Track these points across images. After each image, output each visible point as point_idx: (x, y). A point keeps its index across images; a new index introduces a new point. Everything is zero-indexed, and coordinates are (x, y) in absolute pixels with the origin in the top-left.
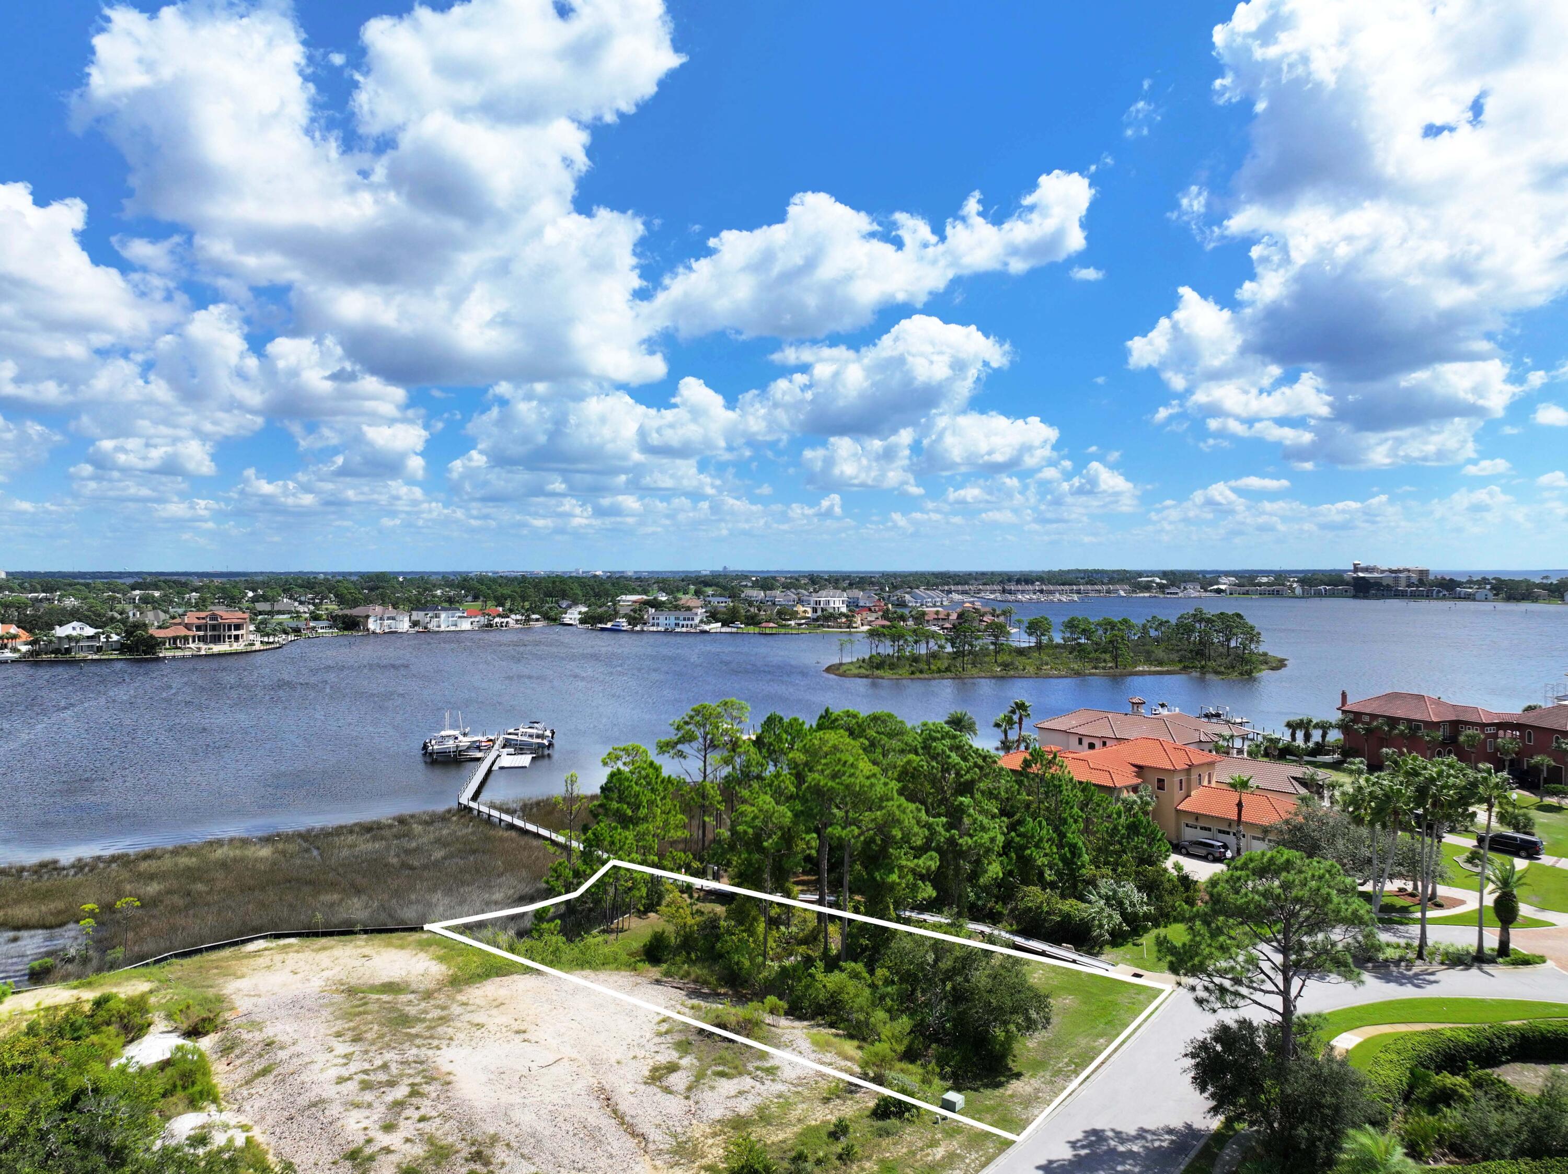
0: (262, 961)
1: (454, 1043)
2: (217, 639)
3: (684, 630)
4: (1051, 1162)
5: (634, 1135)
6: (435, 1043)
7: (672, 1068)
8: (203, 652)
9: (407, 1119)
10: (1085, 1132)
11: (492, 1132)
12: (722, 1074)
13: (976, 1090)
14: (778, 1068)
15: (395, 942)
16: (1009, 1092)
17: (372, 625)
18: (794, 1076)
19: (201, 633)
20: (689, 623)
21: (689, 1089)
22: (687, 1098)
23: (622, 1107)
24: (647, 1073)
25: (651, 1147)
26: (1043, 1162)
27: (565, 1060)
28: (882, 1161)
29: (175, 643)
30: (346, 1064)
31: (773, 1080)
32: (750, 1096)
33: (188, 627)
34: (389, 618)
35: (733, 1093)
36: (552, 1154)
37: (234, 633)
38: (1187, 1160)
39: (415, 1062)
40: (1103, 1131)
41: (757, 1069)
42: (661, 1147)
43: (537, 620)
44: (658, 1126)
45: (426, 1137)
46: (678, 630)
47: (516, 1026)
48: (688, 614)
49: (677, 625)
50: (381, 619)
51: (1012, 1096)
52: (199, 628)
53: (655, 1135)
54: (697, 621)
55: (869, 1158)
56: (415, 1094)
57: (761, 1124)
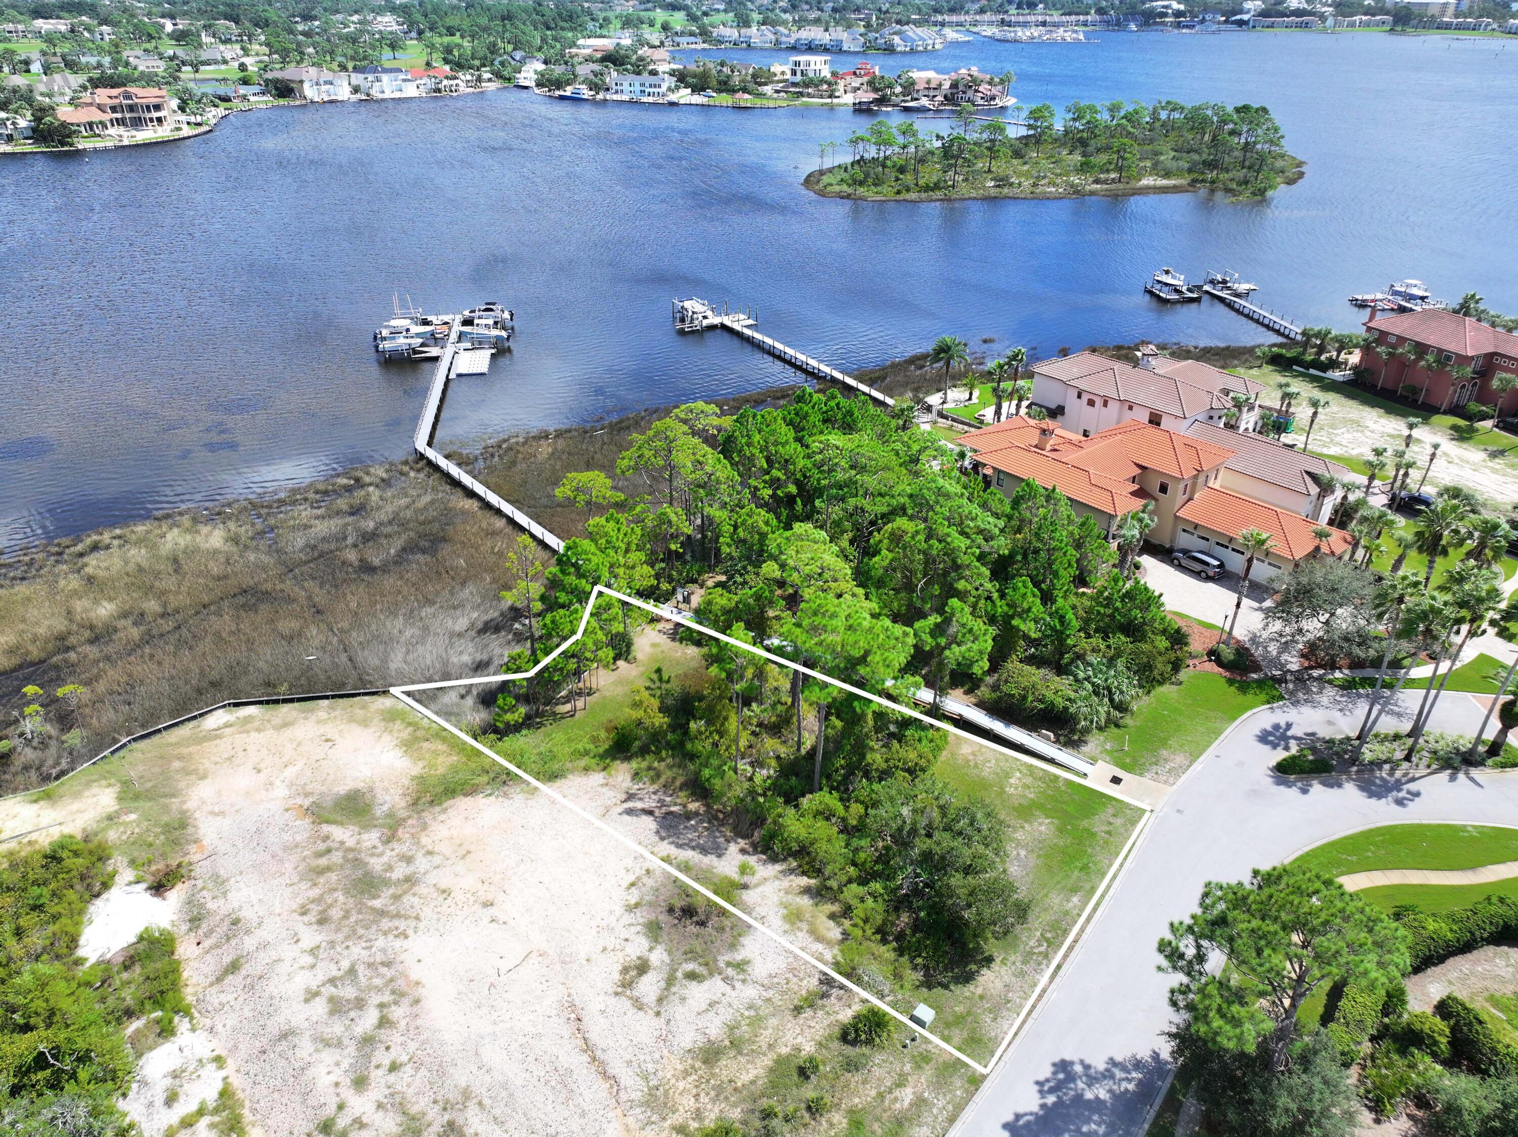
0: (222, 747)
1: (421, 925)
2: (137, 123)
3: (651, 99)
4: (1018, 1117)
5: (605, 1075)
6: (402, 924)
7: (642, 968)
8: (126, 142)
9: (378, 1067)
10: (1054, 1065)
11: (464, 1085)
12: (692, 976)
13: (946, 987)
14: (748, 962)
15: (359, 713)
16: (979, 991)
17: (310, 91)
18: (765, 974)
19: (119, 115)
20: (656, 90)
21: (660, 1000)
22: (658, 1014)
23: (593, 1036)
24: (617, 977)
25: (623, 1096)
26: (1010, 1118)
27: (534, 955)
28: (851, 1112)
29: (91, 129)
30: (313, 967)
31: (744, 981)
32: (721, 1010)
33: (101, 108)
34: (326, 83)
35: (704, 1006)
36: (525, 1114)
37: (155, 115)
38: (1152, 1114)
39: (383, 964)
40: (1072, 1063)
41: (728, 964)
42: (633, 1096)
43: (490, 80)
44: (629, 1063)
45: (398, 1099)
46: (645, 99)
47: (483, 896)
48: (653, 79)
49: (643, 92)
50: (317, 84)
51: (981, 997)
52: (114, 109)
53: (627, 1078)
54: (664, 88)
55: (838, 1106)
56: (384, 1022)
57: (732, 1053)
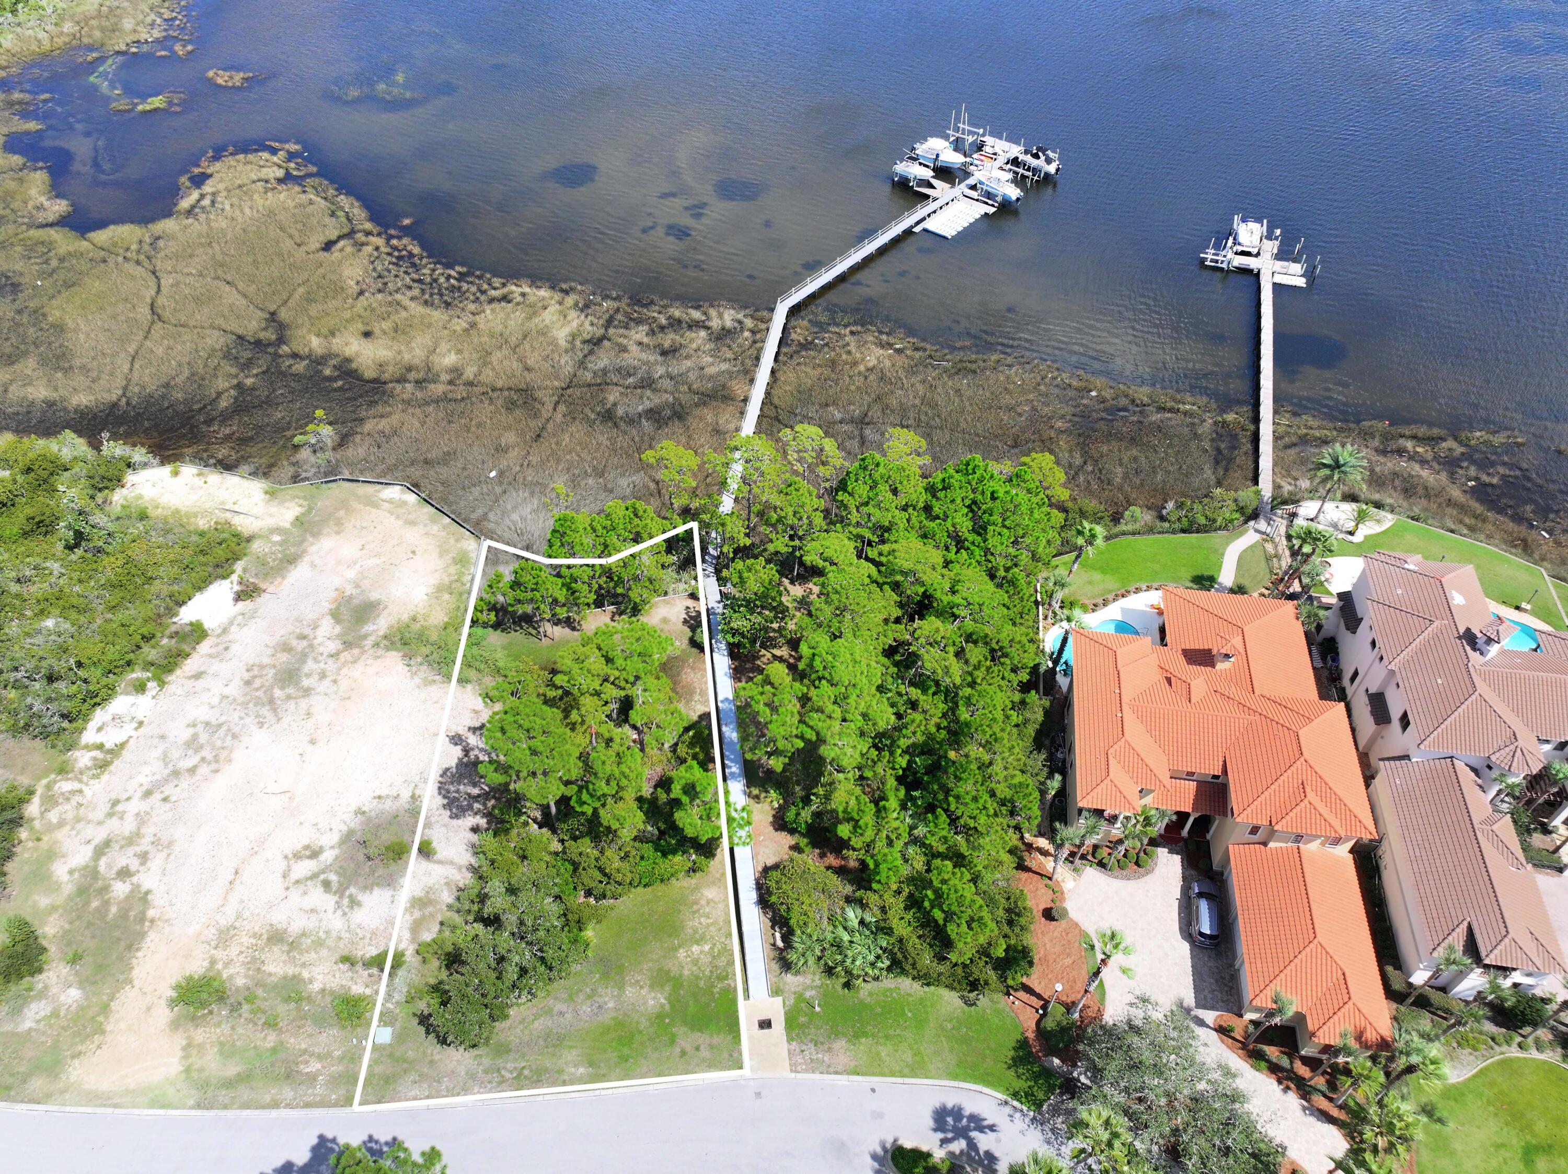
1: (275, 726)
6: (270, 717)
7: (315, 854)
9: (162, 792)
11: (176, 837)
14: (360, 906)
18: (358, 921)
21: (297, 882)
22: (286, 889)
23: (247, 869)
25: (217, 916)
27: (288, 795)
28: (281, 1043)
30: (212, 707)
31: (344, 914)
32: (313, 919)
35: (309, 908)
39: (234, 734)
41: (351, 896)
42: (221, 921)
44: (242, 901)
45: (147, 818)
47: (318, 734)
51: (433, 1061)
53: (231, 908)
55: (281, 1033)
56: (192, 770)
57: (286, 948)
